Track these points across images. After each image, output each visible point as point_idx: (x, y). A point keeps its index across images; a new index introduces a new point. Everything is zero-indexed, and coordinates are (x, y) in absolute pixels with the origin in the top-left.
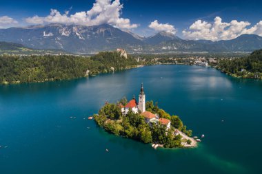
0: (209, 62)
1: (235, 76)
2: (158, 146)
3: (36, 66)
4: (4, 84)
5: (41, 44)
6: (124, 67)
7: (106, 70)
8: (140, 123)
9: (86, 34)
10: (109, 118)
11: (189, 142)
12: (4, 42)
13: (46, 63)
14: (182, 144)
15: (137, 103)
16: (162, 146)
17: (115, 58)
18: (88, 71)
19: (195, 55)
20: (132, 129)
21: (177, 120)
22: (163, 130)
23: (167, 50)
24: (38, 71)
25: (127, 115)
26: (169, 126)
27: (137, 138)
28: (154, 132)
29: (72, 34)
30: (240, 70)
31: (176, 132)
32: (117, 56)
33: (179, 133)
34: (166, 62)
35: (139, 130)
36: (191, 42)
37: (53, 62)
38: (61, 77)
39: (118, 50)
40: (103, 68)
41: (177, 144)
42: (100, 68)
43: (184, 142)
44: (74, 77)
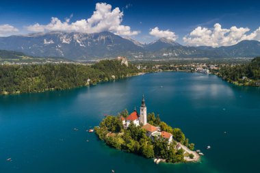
0: (210, 69)
1: (236, 83)
2: (161, 162)
3: (36, 75)
4: (4, 95)
5: (42, 51)
6: (125, 75)
7: (107, 79)
8: (142, 137)
9: (86, 41)
10: (110, 130)
11: (191, 156)
13: (47, 73)
14: (185, 158)
15: (138, 115)
16: (164, 160)
17: (116, 66)
18: (89, 80)
19: (196, 62)
20: (133, 143)
21: (179, 133)
22: (165, 144)
23: (168, 57)
24: (38, 81)
25: (129, 128)
26: (171, 139)
27: (139, 153)
28: (156, 146)
29: (73, 42)
30: (241, 77)
31: (178, 146)
32: (118, 64)
33: (181, 147)
34: (167, 69)
35: (141, 144)
36: (191, 48)
37: (53, 72)
38: (62, 86)
39: (119, 58)
40: (104, 76)
41: (180, 158)
42: (100, 77)
43: (187, 156)
44: (75, 87)
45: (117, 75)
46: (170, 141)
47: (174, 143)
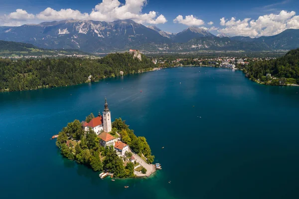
0: (236, 64)
5: (56, 43)
6: (137, 70)
7: (113, 75)
9: (105, 31)
12: (12, 42)
13: (40, 69)
14: (135, 173)
16: (112, 175)
17: (127, 60)
18: (90, 76)
23: (197, 49)
24: (31, 78)
26: (126, 151)
30: (265, 74)
31: (132, 159)
32: (129, 58)
36: (224, 39)
37: (49, 67)
38: (57, 84)
39: (131, 51)
40: (110, 72)
41: (128, 173)
42: (106, 73)
43: (138, 170)
44: (72, 84)
45: (127, 70)
46: (123, 152)
47: (128, 155)
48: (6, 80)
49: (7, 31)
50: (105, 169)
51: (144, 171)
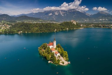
4: (26, 33)
5: (48, 18)
6: (73, 28)
12: (34, 18)
13: (40, 26)
16: (52, 62)
17: (70, 24)
18: (56, 30)
24: (37, 29)
29: (59, 14)
33: (62, 58)
37: (43, 26)
38: (45, 31)
39: (72, 21)
40: (63, 28)
41: (57, 63)
42: (61, 29)
43: (61, 62)
44: (49, 32)
45: (69, 28)
46: (57, 55)
47: (59, 57)
48: (30, 29)
49: (34, 14)
50: (51, 60)
51: (63, 63)
